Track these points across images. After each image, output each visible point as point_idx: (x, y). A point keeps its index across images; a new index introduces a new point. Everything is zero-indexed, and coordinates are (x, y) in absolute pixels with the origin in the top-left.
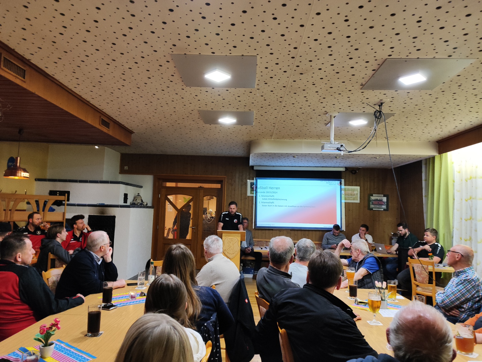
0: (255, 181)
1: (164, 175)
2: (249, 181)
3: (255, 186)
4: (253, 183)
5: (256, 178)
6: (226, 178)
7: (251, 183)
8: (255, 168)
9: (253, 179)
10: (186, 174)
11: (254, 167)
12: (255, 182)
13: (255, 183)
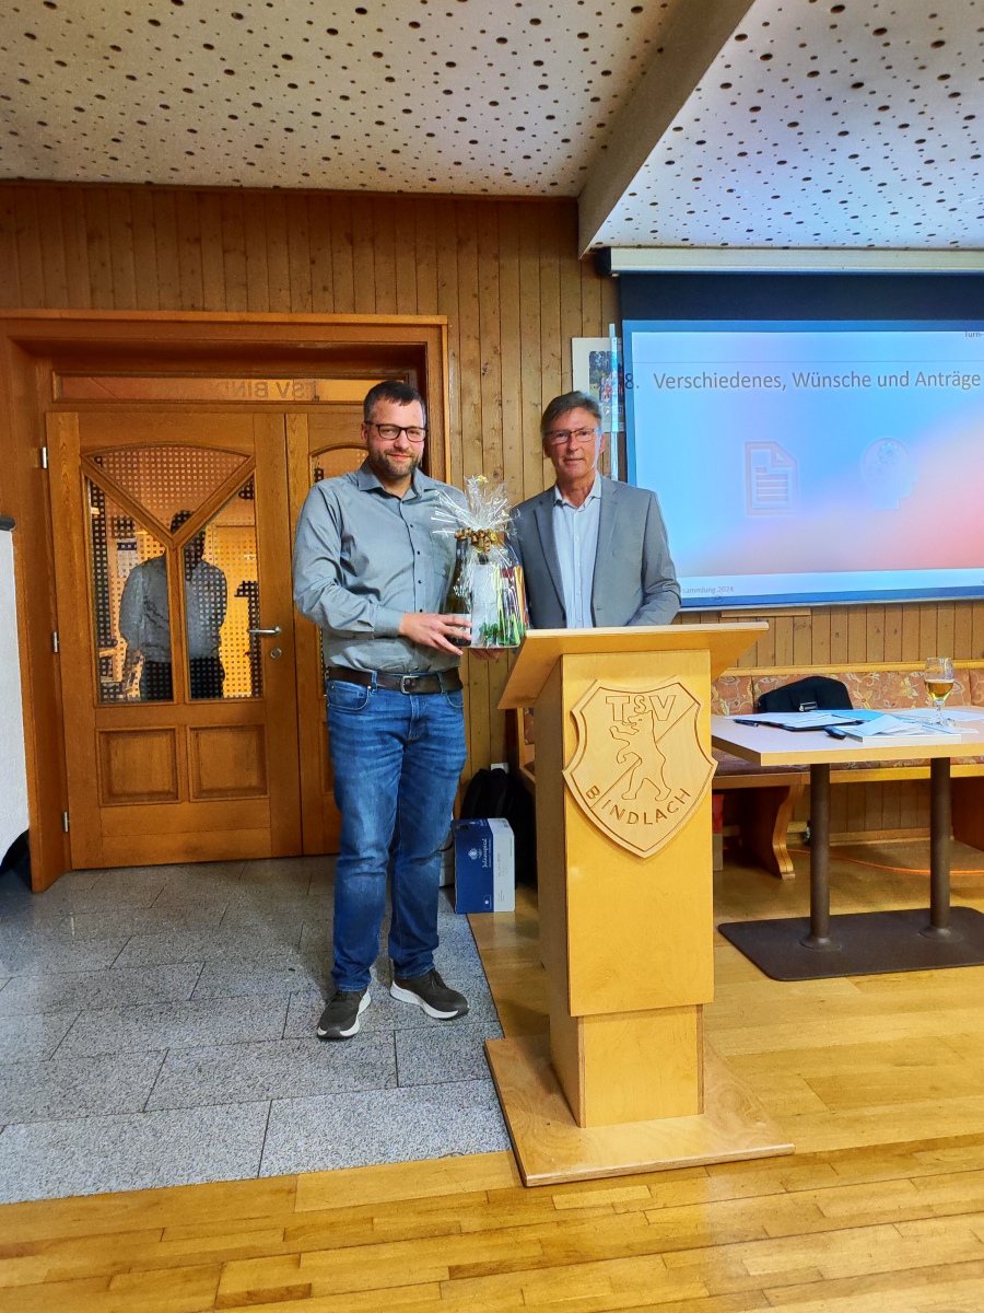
0: (612, 344)
1: (55, 314)
2: (583, 347)
3: (615, 373)
4: (602, 353)
5: (624, 321)
6: (444, 329)
7: (593, 355)
8: (621, 262)
9: (603, 333)
10: (193, 308)
11: (613, 251)
12: (615, 350)
13: (615, 356)
